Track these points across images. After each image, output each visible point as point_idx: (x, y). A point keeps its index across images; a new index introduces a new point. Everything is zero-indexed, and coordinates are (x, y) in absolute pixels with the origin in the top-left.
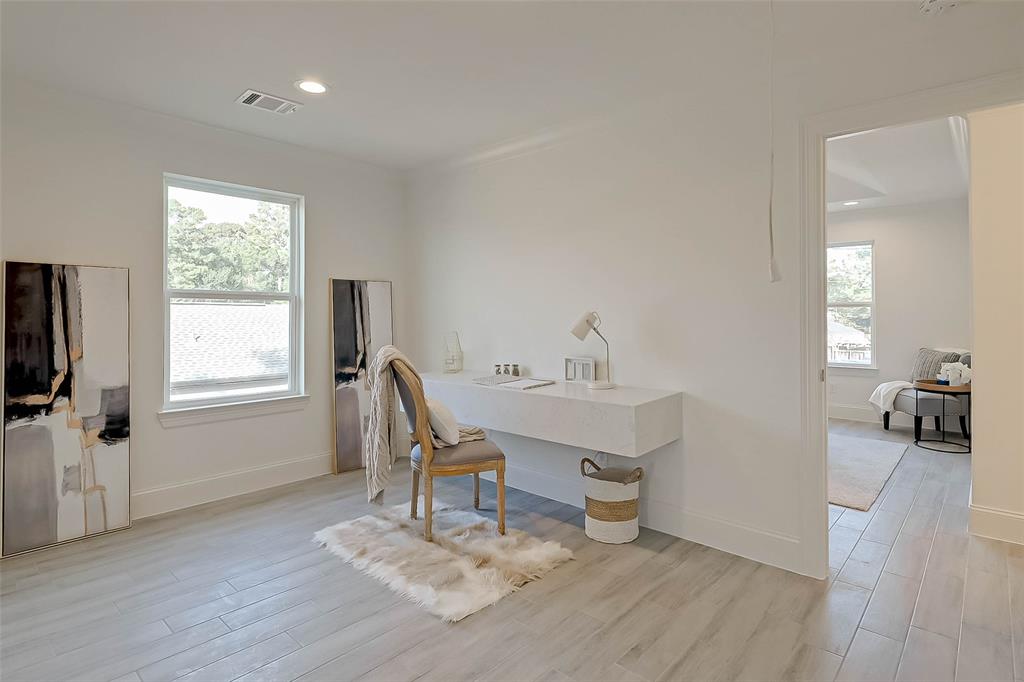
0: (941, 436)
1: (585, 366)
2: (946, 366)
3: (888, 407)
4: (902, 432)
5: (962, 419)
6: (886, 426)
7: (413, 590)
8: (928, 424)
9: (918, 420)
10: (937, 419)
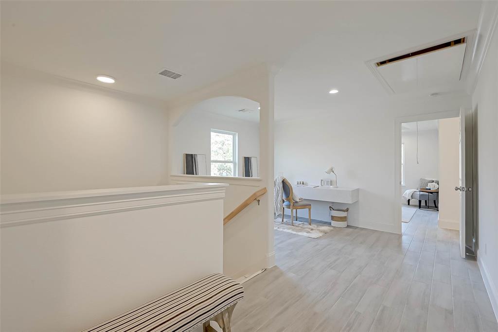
0: (427, 207)
1: (327, 182)
2: (429, 184)
3: (410, 198)
4: (415, 206)
5: (435, 201)
6: (409, 204)
7: (300, 233)
8: (423, 204)
9: (420, 202)
10: (426, 201)
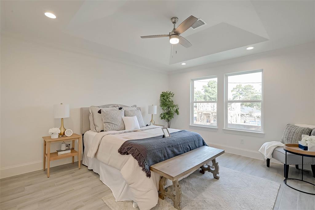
2: (305, 137)
3: (269, 156)
4: (277, 169)
6: (268, 165)
